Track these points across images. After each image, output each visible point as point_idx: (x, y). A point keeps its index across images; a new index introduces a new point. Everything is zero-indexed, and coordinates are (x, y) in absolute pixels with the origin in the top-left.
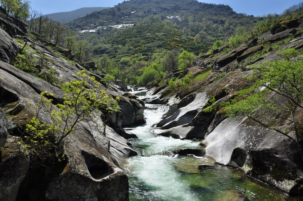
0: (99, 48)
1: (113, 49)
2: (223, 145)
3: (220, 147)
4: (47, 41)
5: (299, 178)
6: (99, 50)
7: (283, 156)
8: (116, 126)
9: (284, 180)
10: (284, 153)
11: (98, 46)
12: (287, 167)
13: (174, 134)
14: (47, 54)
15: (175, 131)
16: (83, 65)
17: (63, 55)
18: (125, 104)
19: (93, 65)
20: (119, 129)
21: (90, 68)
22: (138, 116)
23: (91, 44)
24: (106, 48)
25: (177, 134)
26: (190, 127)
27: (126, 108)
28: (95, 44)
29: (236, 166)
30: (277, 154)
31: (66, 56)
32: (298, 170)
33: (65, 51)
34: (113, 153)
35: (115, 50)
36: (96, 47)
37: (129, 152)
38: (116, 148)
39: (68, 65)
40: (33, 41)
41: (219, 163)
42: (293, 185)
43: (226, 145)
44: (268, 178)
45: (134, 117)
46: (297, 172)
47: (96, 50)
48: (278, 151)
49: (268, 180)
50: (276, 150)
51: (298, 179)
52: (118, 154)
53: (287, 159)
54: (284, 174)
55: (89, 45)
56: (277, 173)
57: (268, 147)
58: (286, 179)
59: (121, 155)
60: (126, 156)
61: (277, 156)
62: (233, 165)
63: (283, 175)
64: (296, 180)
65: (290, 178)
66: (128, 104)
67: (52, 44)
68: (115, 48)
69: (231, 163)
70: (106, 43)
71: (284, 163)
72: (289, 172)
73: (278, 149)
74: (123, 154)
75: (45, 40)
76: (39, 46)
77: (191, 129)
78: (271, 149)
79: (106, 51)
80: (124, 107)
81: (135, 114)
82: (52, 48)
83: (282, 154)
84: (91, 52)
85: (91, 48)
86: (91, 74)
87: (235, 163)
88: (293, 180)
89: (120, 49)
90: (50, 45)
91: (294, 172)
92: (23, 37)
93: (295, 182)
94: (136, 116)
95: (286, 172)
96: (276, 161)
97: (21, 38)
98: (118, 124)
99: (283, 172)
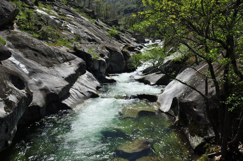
0: (129, 8)
1: (140, 8)
2: (171, 94)
3: (169, 95)
4: (76, 5)
5: (208, 135)
6: (129, 9)
7: (200, 111)
8: (99, 72)
9: (195, 136)
10: (201, 107)
11: (128, 6)
12: (200, 123)
13: (147, 80)
14: (69, 15)
15: (147, 77)
16: (107, 22)
17: (87, 15)
18: (116, 54)
19: (117, 22)
20: (101, 75)
21: (113, 24)
22: (129, 64)
23: (123, 5)
24: (134, 8)
25: (148, 80)
26: (162, 74)
27: (117, 57)
28: (126, 5)
29: (173, 115)
30: (195, 108)
31: (90, 16)
32: (211, 127)
33: (89, 12)
34: (72, 95)
35: (142, 9)
36: (127, 7)
37: (91, 94)
38: (79, 90)
39: (85, 23)
40: (59, 6)
41: (161, 110)
42: (200, 143)
43: (174, 94)
44: (186, 131)
45: (125, 64)
46: (209, 129)
47: (126, 9)
48: (197, 105)
49: (186, 133)
50: (195, 104)
51: (207, 137)
52: (78, 96)
53: (203, 115)
54: (197, 129)
55: (121, 6)
56: (192, 128)
57: (191, 100)
58: (197, 135)
59: (81, 97)
60: (86, 98)
61: (195, 110)
62: (171, 113)
63: (195, 130)
64: (205, 138)
65: (200, 135)
66: (118, 53)
67: (80, 7)
68: (142, 7)
69: (170, 111)
70: (135, 4)
71: (199, 118)
72: (201, 128)
73: (198, 103)
74: (83, 96)
75: (75, 4)
76: (64, 9)
77: (162, 77)
78: (192, 102)
79: (134, 10)
80: (115, 56)
81: (126, 62)
82: (79, 10)
83: (199, 109)
84: (122, 12)
85: (122, 9)
86: (108, 29)
87: (173, 112)
88: (202, 137)
89: (146, 8)
90: (78, 8)
91: (206, 129)
92: (52, 3)
93: (203, 139)
94: (126, 64)
95: (198, 127)
96: (193, 115)
97: (50, 4)
98: (101, 71)
99: (196, 128)
